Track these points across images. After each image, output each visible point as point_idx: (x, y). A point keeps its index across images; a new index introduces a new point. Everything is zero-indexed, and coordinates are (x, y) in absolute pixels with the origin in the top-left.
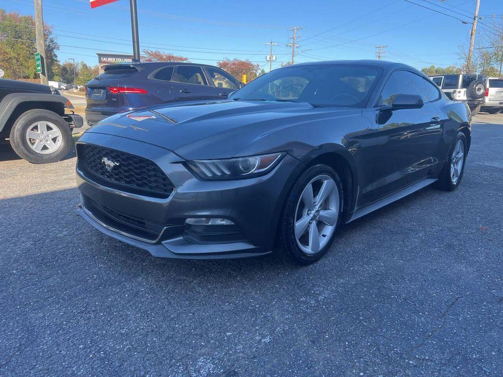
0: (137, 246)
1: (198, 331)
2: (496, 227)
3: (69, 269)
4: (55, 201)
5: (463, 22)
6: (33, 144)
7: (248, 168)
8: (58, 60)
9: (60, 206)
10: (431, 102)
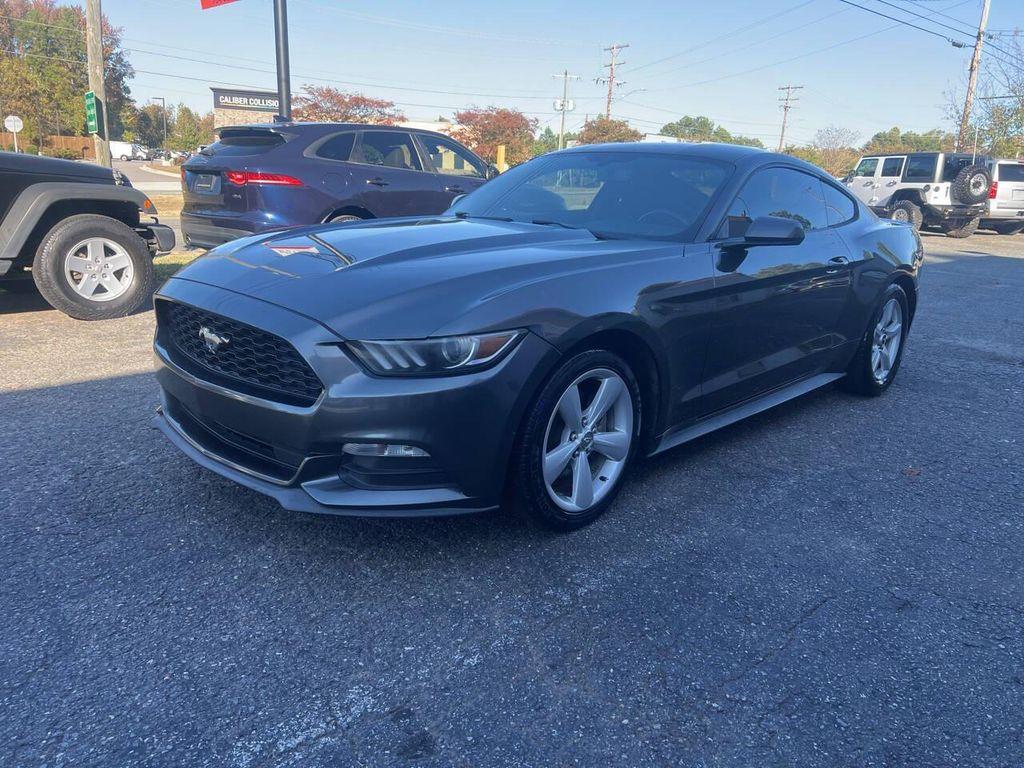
0: (258, 490)
1: (355, 642)
2: (939, 469)
3: (136, 527)
4: (116, 398)
5: (954, 44)
6: (77, 282)
7: (457, 356)
8: (132, 98)
9: (125, 406)
10: (833, 226)
